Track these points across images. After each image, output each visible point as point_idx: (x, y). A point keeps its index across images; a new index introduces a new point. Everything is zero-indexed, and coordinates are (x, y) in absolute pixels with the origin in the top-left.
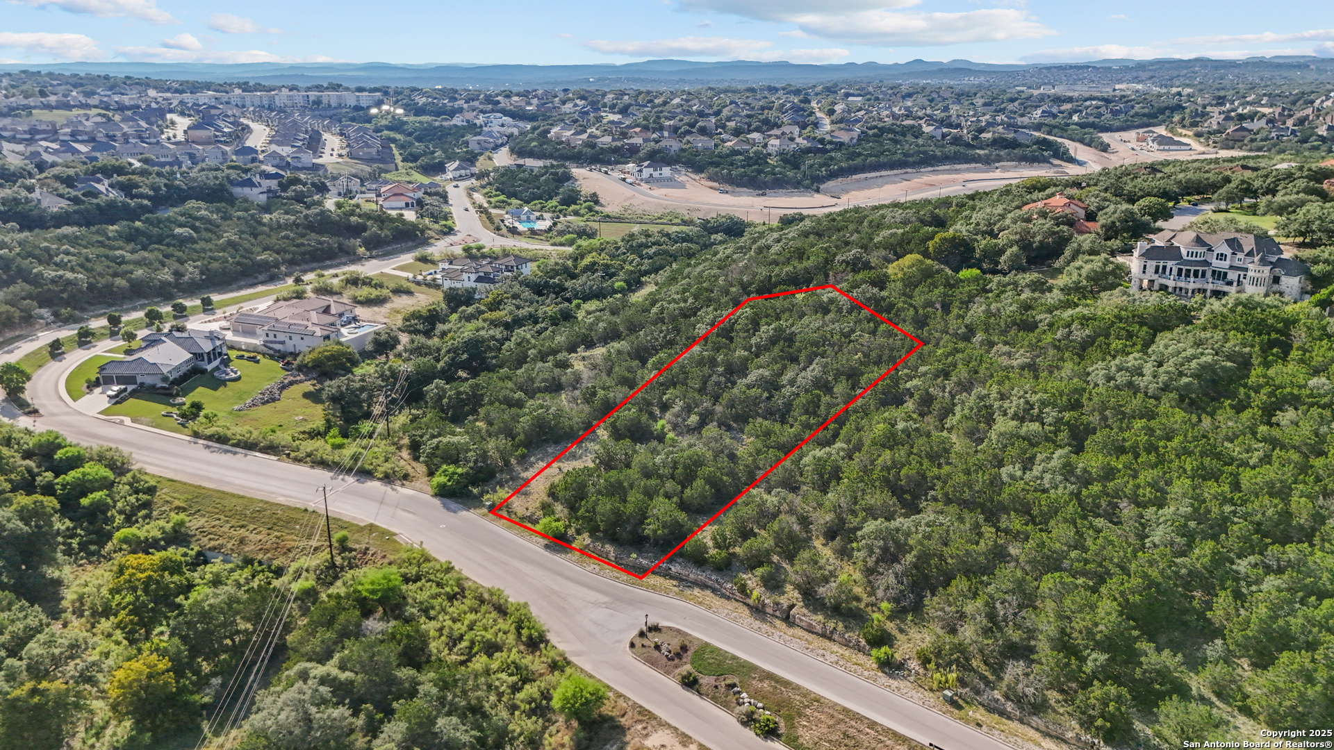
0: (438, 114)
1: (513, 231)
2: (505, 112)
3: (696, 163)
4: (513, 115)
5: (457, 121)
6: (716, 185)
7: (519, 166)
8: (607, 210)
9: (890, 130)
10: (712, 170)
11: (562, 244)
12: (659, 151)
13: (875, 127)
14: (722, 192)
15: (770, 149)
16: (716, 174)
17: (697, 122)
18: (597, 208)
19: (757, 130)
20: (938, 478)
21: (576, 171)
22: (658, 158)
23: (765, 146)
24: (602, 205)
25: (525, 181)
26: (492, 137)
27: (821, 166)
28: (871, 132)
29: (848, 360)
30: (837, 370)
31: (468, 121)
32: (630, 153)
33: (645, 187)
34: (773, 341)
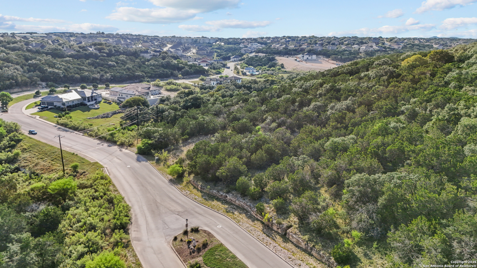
0: (235, 44)
1: (244, 74)
2: (259, 43)
3: (327, 54)
4: (261, 43)
5: (241, 46)
6: (335, 62)
7: (256, 56)
8: (287, 70)
9: (418, 45)
10: (333, 56)
11: (261, 78)
12: (313, 50)
13: (411, 44)
14: (337, 65)
15: (361, 50)
16: (335, 57)
17: (331, 41)
18: (282, 69)
19: (356, 44)
21: (277, 58)
22: (310, 52)
23: (359, 49)
24: (285, 68)
25: (257, 60)
26: (250, 49)
28: (408, 46)
29: (368, 97)
30: (360, 102)
31: (245, 46)
32: (302, 51)
33: (304, 62)
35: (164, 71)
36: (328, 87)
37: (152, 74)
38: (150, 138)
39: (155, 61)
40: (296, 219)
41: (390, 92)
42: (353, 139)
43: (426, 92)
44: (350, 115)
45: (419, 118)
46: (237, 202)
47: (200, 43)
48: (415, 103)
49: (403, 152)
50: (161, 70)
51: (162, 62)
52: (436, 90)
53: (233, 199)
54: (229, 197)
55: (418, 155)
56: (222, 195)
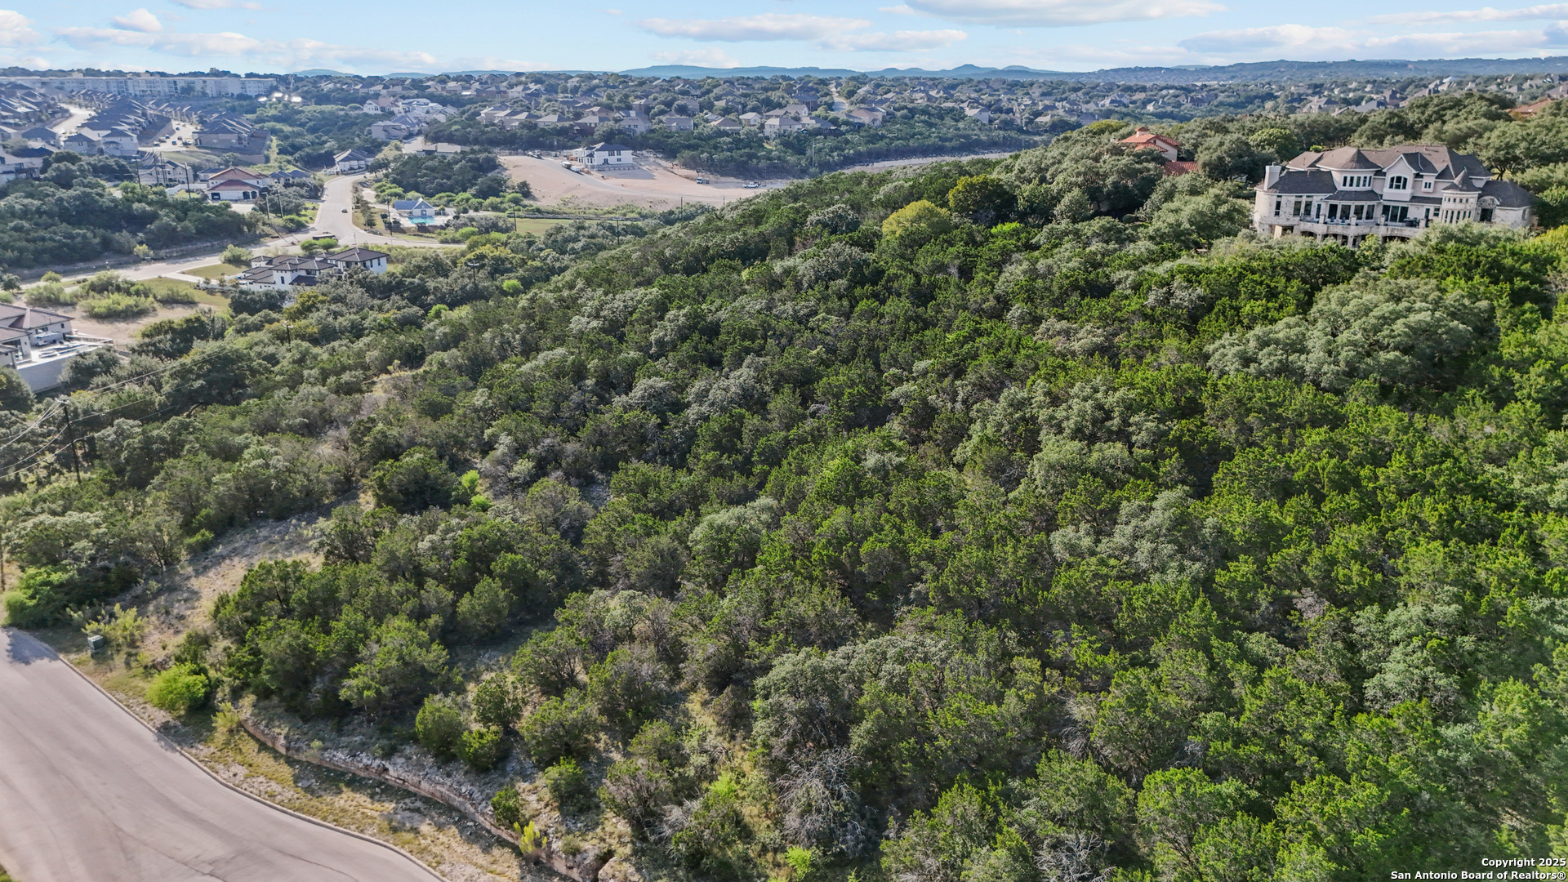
0: (345, 101)
1: (394, 228)
2: (433, 98)
3: (667, 148)
4: (443, 101)
5: (370, 108)
6: (693, 173)
7: (429, 153)
8: (542, 204)
9: (924, 112)
10: (687, 153)
11: (455, 241)
12: (620, 132)
13: (905, 107)
14: (701, 182)
15: (767, 131)
16: (693, 158)
17: (675, 99)
18: (526, 202)
19: (753, 110)
20: (930, 557)
21: (505, 159)
22: (615, 140)
23: (762, 126)
24: (534, 199)
25: (433, 169)
26: (405, 123)
27: (832, 150)
28: (899, 114)
29: (798, 357)
30: (780, 373)
31: (383, 109)
32: (583, 136)
33: (596, 175)
34: (683, 335)
35: (72, 237)
36: (682, 319)
37: (21, 250)
38: (54, 562)
39: (30, 195)
40: (623, 827)
41: (857, 335)
42: (770, 508)
43: (951, 337)
44: (752, 421)
45: (939, 426)
46: (425, 785)
47: (204, 94)
48: (925, 373)
49: (904, 555)
50: (60, 232)
51: (61, 199)
52: (978, 333)
53: (411, 778)
54: (396, 771)
55: (941, 566)
56: (367, 767)
